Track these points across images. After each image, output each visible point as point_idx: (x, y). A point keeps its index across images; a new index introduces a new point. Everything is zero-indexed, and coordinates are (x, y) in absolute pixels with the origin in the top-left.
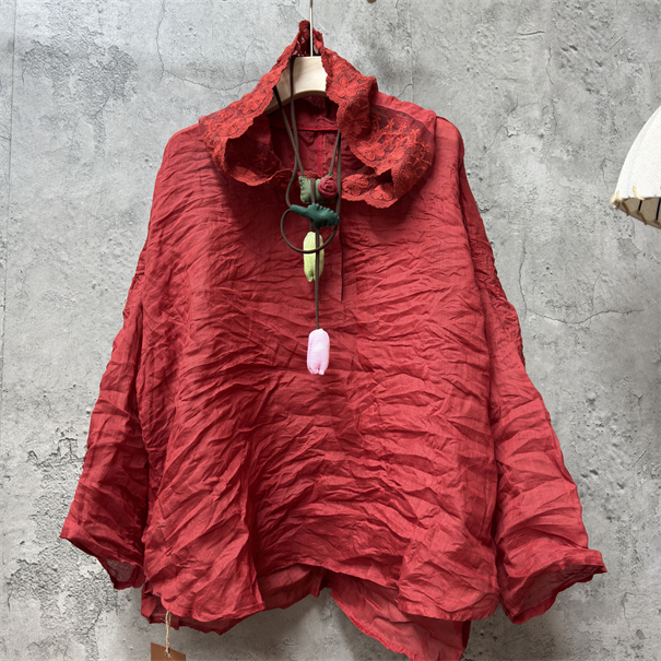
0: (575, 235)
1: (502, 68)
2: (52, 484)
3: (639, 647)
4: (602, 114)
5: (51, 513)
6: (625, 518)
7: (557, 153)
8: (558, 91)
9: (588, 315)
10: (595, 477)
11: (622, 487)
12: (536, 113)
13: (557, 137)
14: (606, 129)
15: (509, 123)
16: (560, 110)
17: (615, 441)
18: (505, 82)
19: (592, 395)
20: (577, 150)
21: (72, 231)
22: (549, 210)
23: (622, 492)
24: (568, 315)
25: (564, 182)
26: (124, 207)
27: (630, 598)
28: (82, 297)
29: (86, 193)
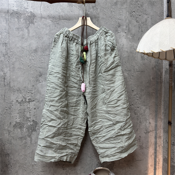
0: (132, 55)
1: (118, 17)
2: (22, 107)
3: (140, 139)
4: (139, 28)
5: (22, 112)
6: (138, 114)
7: (129, 36)
8: (130, 22)
9: (133, 72)
10: (133, 106)
11: (138, 108)
12: (125, 27)
13: (129, 33)
14: (140, 31)
15: (119, 30)
16: (130, 26)
17: (137, 99)
18: (118, 20)
19: (133, 89)
20: (133, 36)
21: (23, 54)
22: (126, 50)
23: (138, 109)
24: (129, 72)
25: (130, 43)
26: (34, 48)
27: (138, 130)
28: (26, 68)
29: (26, 45)
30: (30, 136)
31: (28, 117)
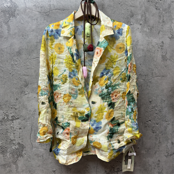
0: (149, 54)
1: (130, 3)
2: (3, 126)
3: (159, 164)
4: (160, 17)
5: (4, 134)
6: (158, 132)
7: (145, 29)
8: (147, 9)
9: (151, 78)
10: (150, 122)
11: (157, 124)
12: (140, 17)
13: (146, 24)
14: (161, 21)
15: (131, 20)
16: (147, 16)
17: (156, 112)
18: (131, 7)
19: (151, 100)
20: (151, 29)
21: (3, 58)
22: (142, 47)
24: (145, 78)
25: (147, 38)
27: (157, 152)
28: (7, 76)
29: (6, 46)
30: (15, 163)
31: (12, 139)
